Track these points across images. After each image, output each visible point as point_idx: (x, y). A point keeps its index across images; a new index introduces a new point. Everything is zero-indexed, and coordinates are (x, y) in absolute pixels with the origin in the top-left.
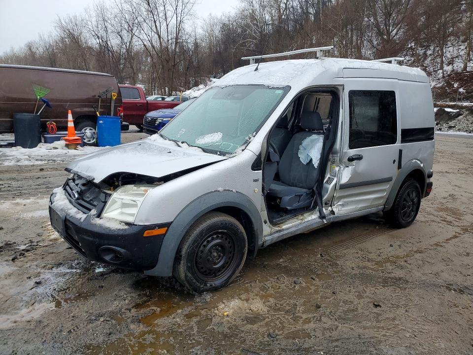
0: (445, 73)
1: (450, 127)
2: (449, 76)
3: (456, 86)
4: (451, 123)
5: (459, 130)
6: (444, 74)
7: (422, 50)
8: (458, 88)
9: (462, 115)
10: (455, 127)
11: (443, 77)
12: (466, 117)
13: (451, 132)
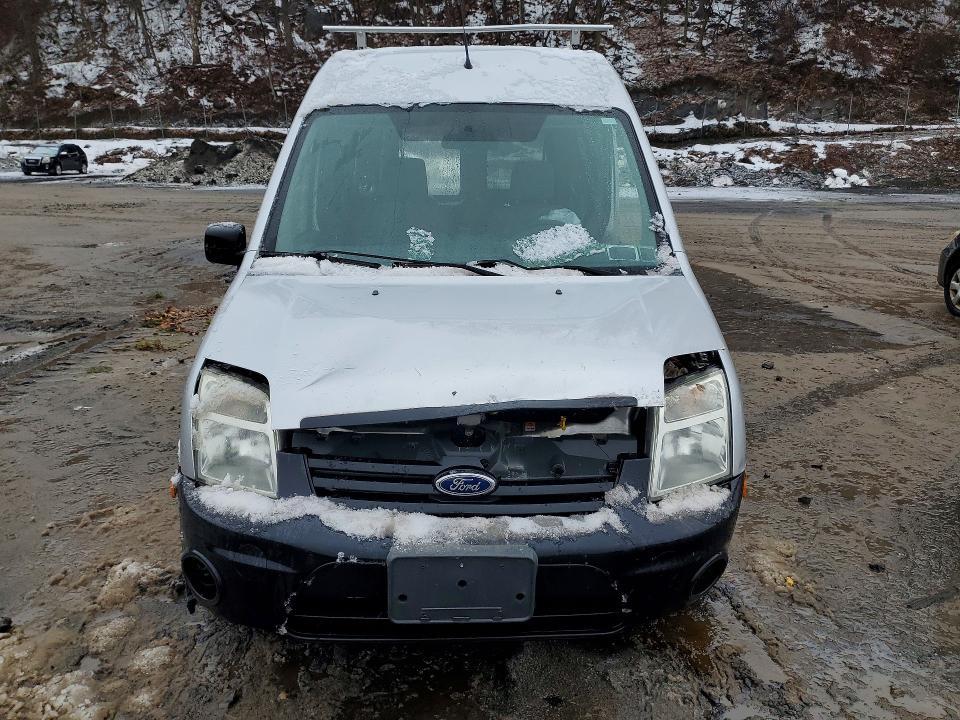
0: (160, 65)
1: (230, 177)
2: (170, 72)
3: (191, 92)
4: (228, 168)
5: (247, 181)
6: (159, 68)
7: (90, 11)
8: (198, 98)
9: (240, 151)
10: (236, 175)
11: (161, 74)
12: (248, 154)
13: (235, 186)
